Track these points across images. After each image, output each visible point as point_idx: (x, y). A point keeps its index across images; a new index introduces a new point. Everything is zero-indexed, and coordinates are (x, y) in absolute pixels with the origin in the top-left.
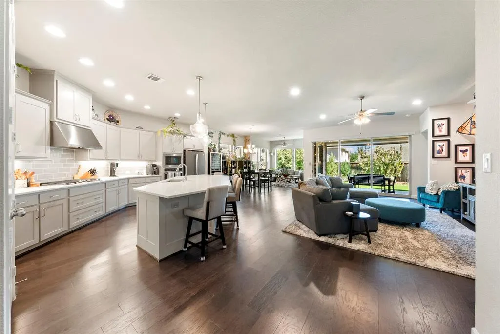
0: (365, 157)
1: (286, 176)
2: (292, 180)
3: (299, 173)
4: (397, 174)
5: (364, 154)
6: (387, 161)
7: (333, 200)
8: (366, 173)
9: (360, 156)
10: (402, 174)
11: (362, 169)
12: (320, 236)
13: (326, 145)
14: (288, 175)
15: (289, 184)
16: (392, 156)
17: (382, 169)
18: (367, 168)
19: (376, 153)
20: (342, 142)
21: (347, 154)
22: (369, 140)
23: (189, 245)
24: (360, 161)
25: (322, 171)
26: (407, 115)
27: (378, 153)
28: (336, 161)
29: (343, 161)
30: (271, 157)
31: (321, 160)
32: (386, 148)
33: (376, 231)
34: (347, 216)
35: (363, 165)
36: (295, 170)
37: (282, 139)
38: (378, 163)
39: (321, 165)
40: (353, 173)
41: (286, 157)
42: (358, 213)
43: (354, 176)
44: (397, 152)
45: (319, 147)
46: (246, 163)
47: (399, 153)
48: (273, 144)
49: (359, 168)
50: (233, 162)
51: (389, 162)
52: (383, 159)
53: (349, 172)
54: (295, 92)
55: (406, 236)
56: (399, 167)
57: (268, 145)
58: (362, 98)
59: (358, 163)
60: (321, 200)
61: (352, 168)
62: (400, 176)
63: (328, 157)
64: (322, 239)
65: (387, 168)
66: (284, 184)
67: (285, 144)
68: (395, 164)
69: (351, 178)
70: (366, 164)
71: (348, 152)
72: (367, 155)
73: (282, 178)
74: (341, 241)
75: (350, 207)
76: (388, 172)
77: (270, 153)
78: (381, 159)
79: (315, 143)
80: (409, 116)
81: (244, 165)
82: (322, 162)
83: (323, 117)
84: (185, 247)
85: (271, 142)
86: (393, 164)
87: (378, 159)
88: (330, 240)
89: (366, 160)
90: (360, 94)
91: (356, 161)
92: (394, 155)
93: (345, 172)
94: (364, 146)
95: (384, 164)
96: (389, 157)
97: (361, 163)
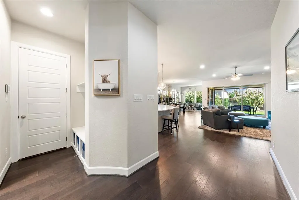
0: (239, 95)
1: (191, 106)
2: (195, 108)
3: (199, 105)
4: (260, 105)
5: (238, 94)
6: (253, 98)
7: (222, 114)
8: (239, 104)
9: (235, 95)
10: (263, 105)
11: (237, 102)
12: (216, 129)
13: (214, 89)
14: (192, 106)
15: (194, 110)
16: (257, 95)
17: (250, 102)
18: (240, 102)
19: (246, 93)
20: (224, 87)
21: (227, 93)
22: (240, 86)
23: (164, 129)
24: (235, 97)
25: (212, 103)
26: (263, 73)
27: (247, 93)
28: (220, 98)
29: (224, 98)
30: (182, 96)
31: (212, 97)
32: (253, 90)
33: (242, 129)
34: (228, 121)
35: (238, 100)
36: (196, 103)
37: (189, 86)
38: (247, 99)
39: (212, 100)
40: (231, 105)
41: (189, 96)
42: (233, 120)
43: (232, 106)
44: (261, 92)
45: (211, 90)
46: (169, 99)
47: (262, 93)
48: (183, 89)
49: (235, 102)
50: (164, 99)
51: (255, 98)
52: (251, 96)
53: (229, 104)
54: (202, 67)
55: (257, 131)
56: (261, 102)
57: (179, 89)
58: (236, 67)
59: (234, 99)
60: (217, 115)
61: (230, 102)
62: (262, 107)
63: (216, 95)
64: (217, 130)
65: (254, 102)
66: (190, 110)
67: (190, 89)
68: (259, 100)
69: (230, 107)
70: (240, 99)
71: (227, 92)
72: (240, 94)
73: (189, 107)
74: (226, 132)
75: (230, 118)
76: (254, 104)
77: (181, 94)
78: (249, 96)
79: (209, 88)
80: (264, 73)
81: (169, 100)
82: (212, 98)
83: (214, 75)
84: (163, 130)
85: (182, 88)
86: (257, 100)
87: (247, 97)
88: (221, 131)
89: (239, 97)
90: (235, 66)
91: (233, 98)
92: (259, 94)
93: (226, 105)
94: (238, 89)
95: (251, 99)
96: (255, 95)
97: (236, 99)
